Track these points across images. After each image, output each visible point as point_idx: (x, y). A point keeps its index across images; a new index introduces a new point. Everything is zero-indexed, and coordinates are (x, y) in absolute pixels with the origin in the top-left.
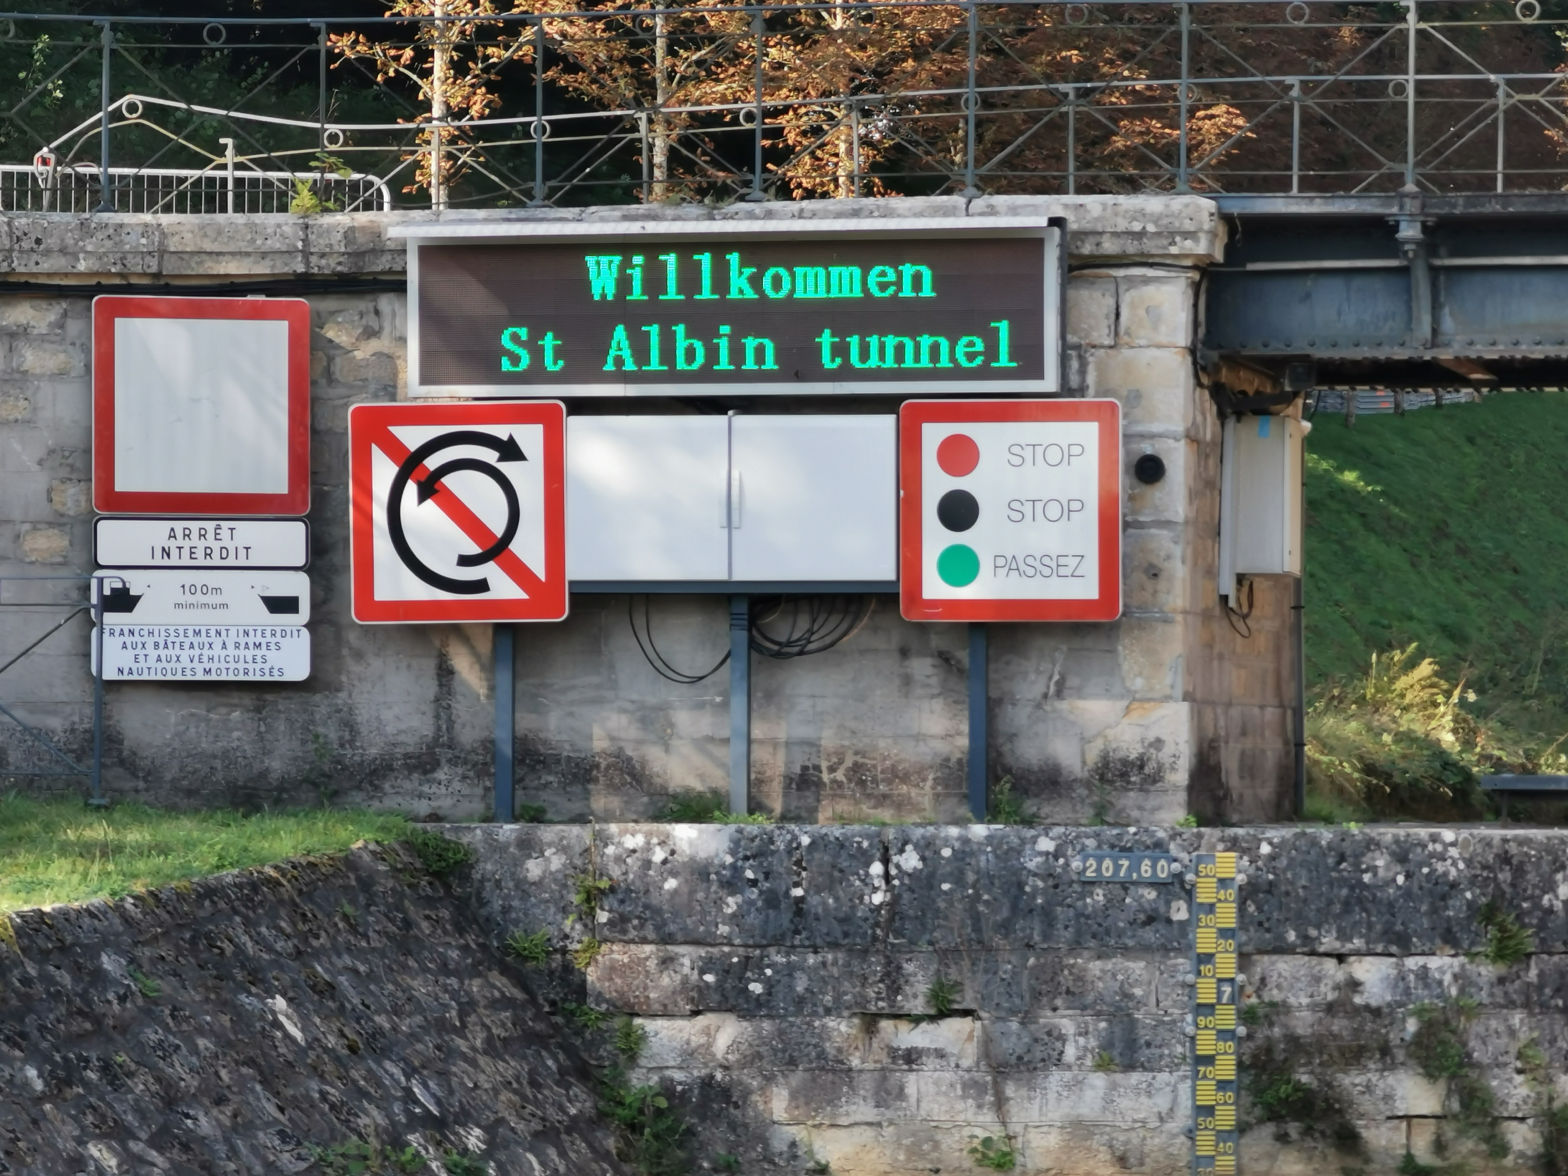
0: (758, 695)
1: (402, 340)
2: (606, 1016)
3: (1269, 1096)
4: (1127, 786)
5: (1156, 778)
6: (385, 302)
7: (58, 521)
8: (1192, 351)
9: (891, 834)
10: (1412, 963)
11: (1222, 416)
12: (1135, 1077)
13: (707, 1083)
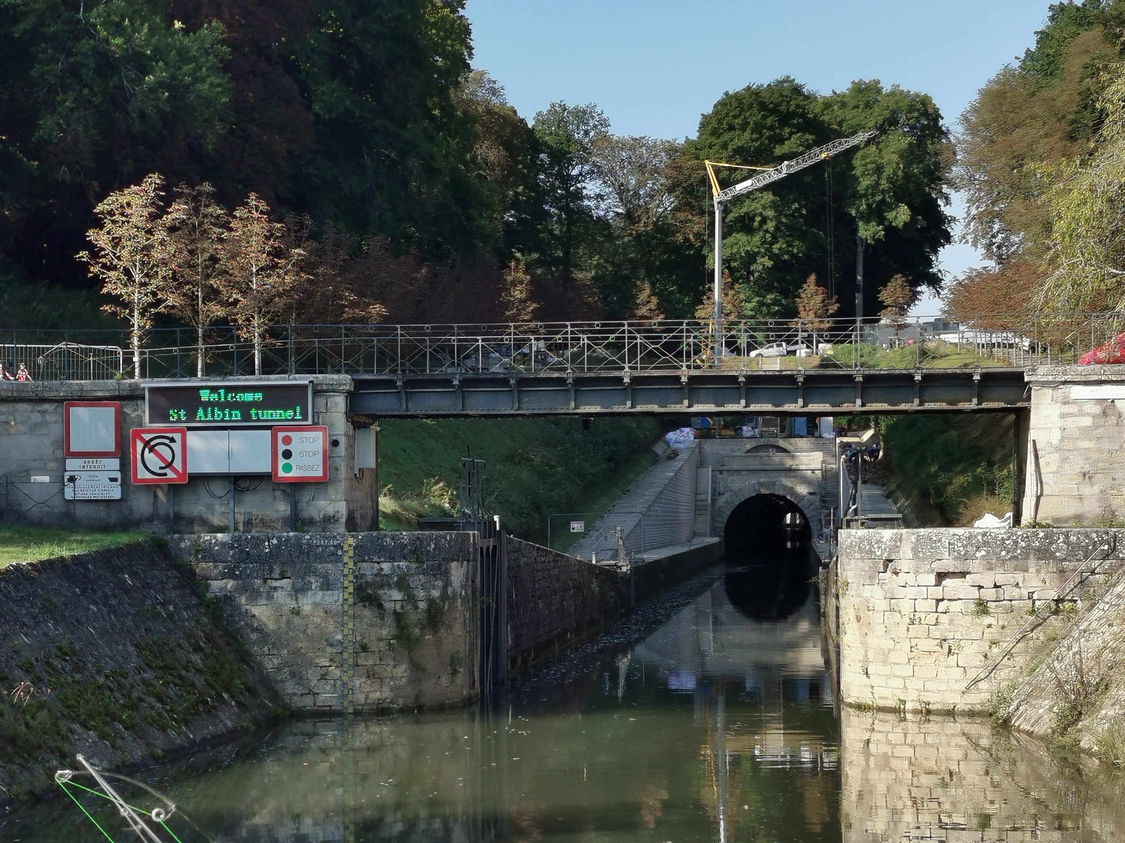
0: (236, 501)
1: (144, 412)
2: (201, 580)
3: (361, 596)
4: (330, 522)
5: (337, 520)
6: (139, 402)
7: (56, 459)
8: (346, 413)
9: (270, 535)
10: (395, 564)
11: (354, 429)
12: (329, 592)
13: (226, 596)
